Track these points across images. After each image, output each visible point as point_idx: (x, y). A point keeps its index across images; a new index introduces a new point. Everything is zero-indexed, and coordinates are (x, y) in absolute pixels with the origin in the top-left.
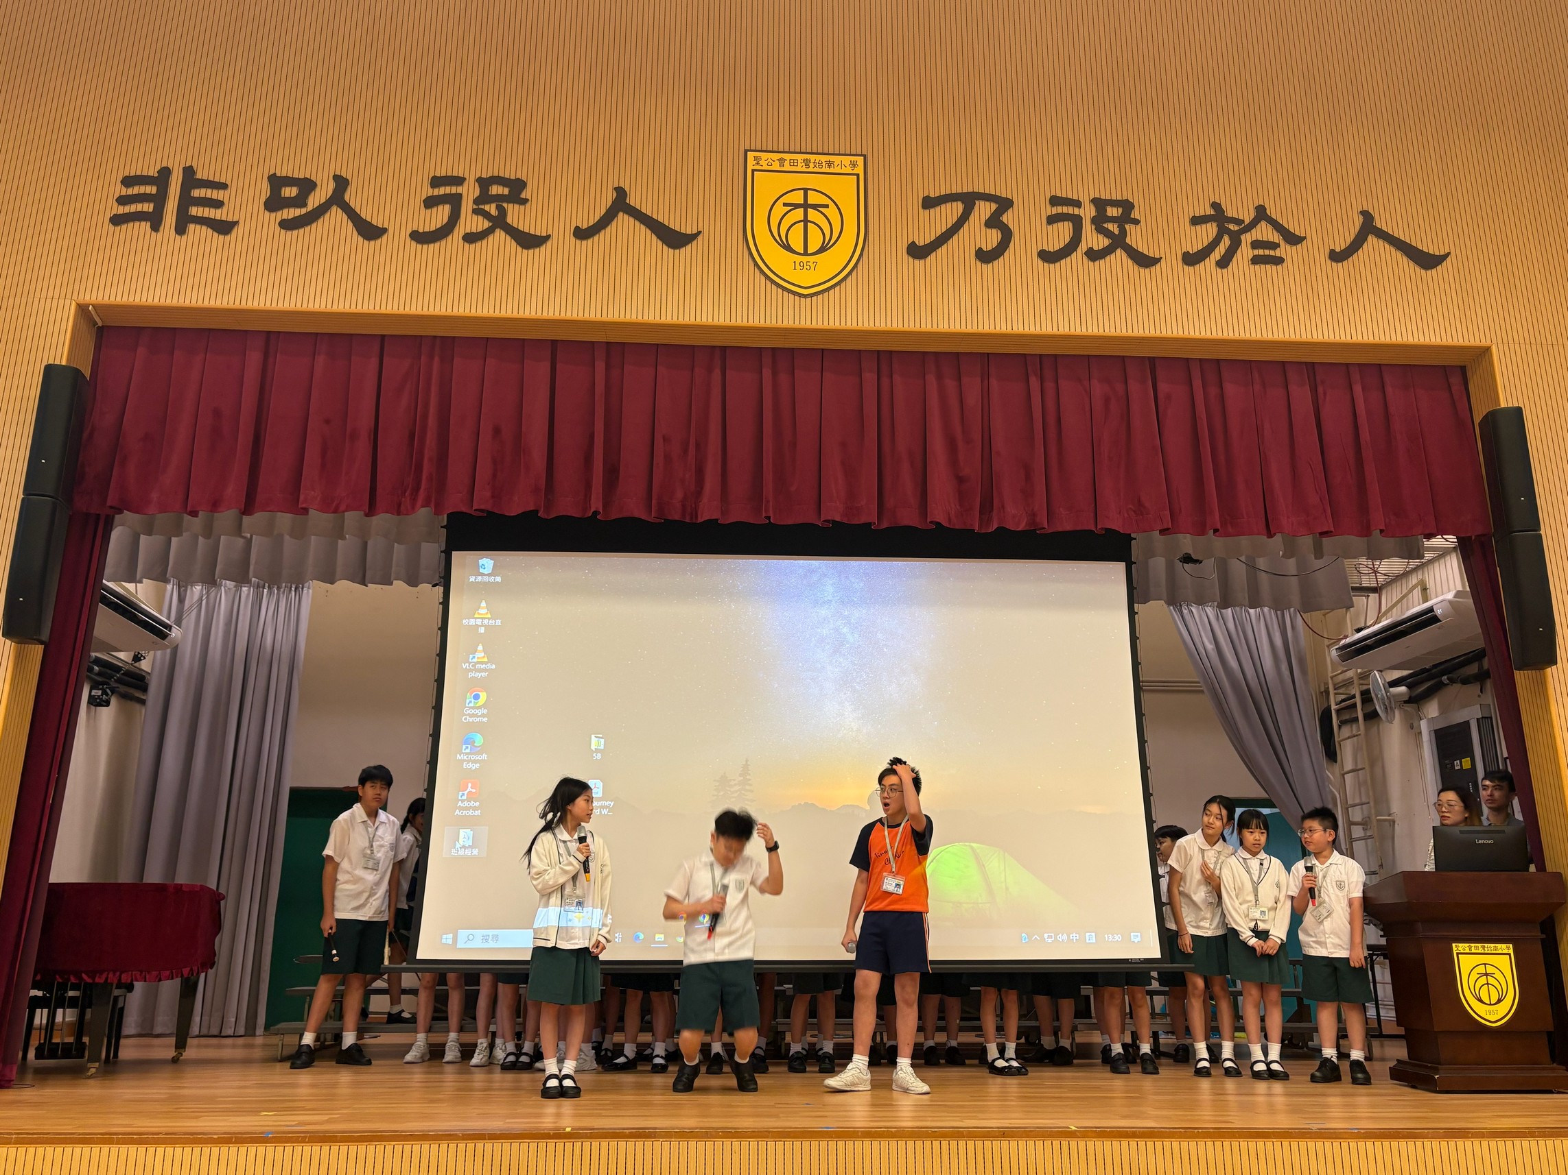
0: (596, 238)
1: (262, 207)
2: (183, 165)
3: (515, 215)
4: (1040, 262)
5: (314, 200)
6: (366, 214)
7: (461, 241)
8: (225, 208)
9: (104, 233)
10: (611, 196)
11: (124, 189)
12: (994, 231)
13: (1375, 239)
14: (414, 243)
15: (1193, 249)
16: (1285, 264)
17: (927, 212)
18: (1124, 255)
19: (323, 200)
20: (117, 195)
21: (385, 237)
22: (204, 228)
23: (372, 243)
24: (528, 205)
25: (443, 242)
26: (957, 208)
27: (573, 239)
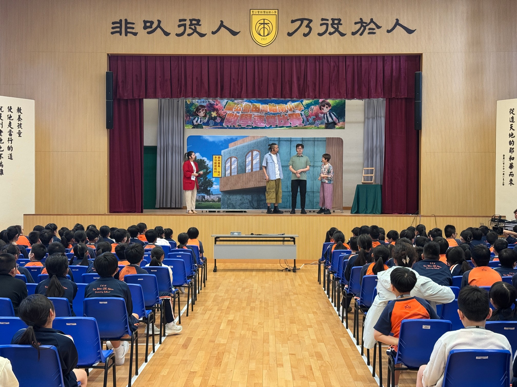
0: (217, 33)
1: (143, 28)
2: (124, 19)
3: (198, 29)
4: (318, 36)
5: (154, 26)
6: (166, 30)
7: (187, 36)
8: (135, 29)
9: (110, 36)
10: (220, 23)
11: (112, 25)
12: (308, 28)
13: (399, 26)
14: (177, 36)
15: (354, 31)
16: (376, 34)
17: (292, 24)
18: (338, 33)
19: (156, 27)
20: (111, 27)
21: (170, 35)
22: (131, 34)
23: (167, 37)
24: (201, 26)
25: (183, 36)
26: (299, 22)
27: (212, 34)
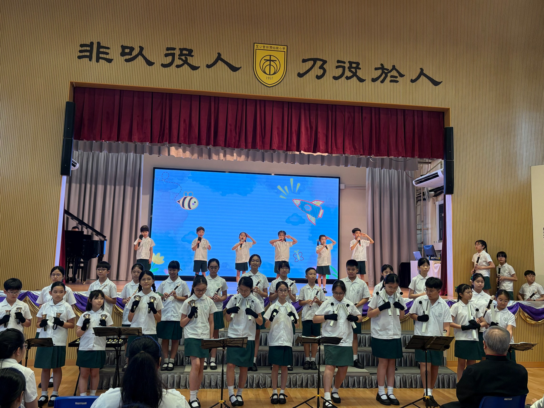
0: (212, 68)
1: (120, 55)
2: (97, 41)
3: (190, 60)
4: (333, 80)
5: (134, 53)
6: (149, 58)
7: (175, 67)
8: (109, 55)
9: (76, 61)
10: (217, 55)
11: (81, 48)
12: (321, 70)
13: (423, 76)
14: (162, 67)
15: (375, 77)
16: (399, 83)
17: (303, 63)
18: (356, 78)
19: (136, 54)
20: (78, 50)
21: (154, 65)
22: (104, 61)
23: (150, 67)
24: (193, 57)
25: (170, 67)
26: (311, 63)
27: (206, 68)
